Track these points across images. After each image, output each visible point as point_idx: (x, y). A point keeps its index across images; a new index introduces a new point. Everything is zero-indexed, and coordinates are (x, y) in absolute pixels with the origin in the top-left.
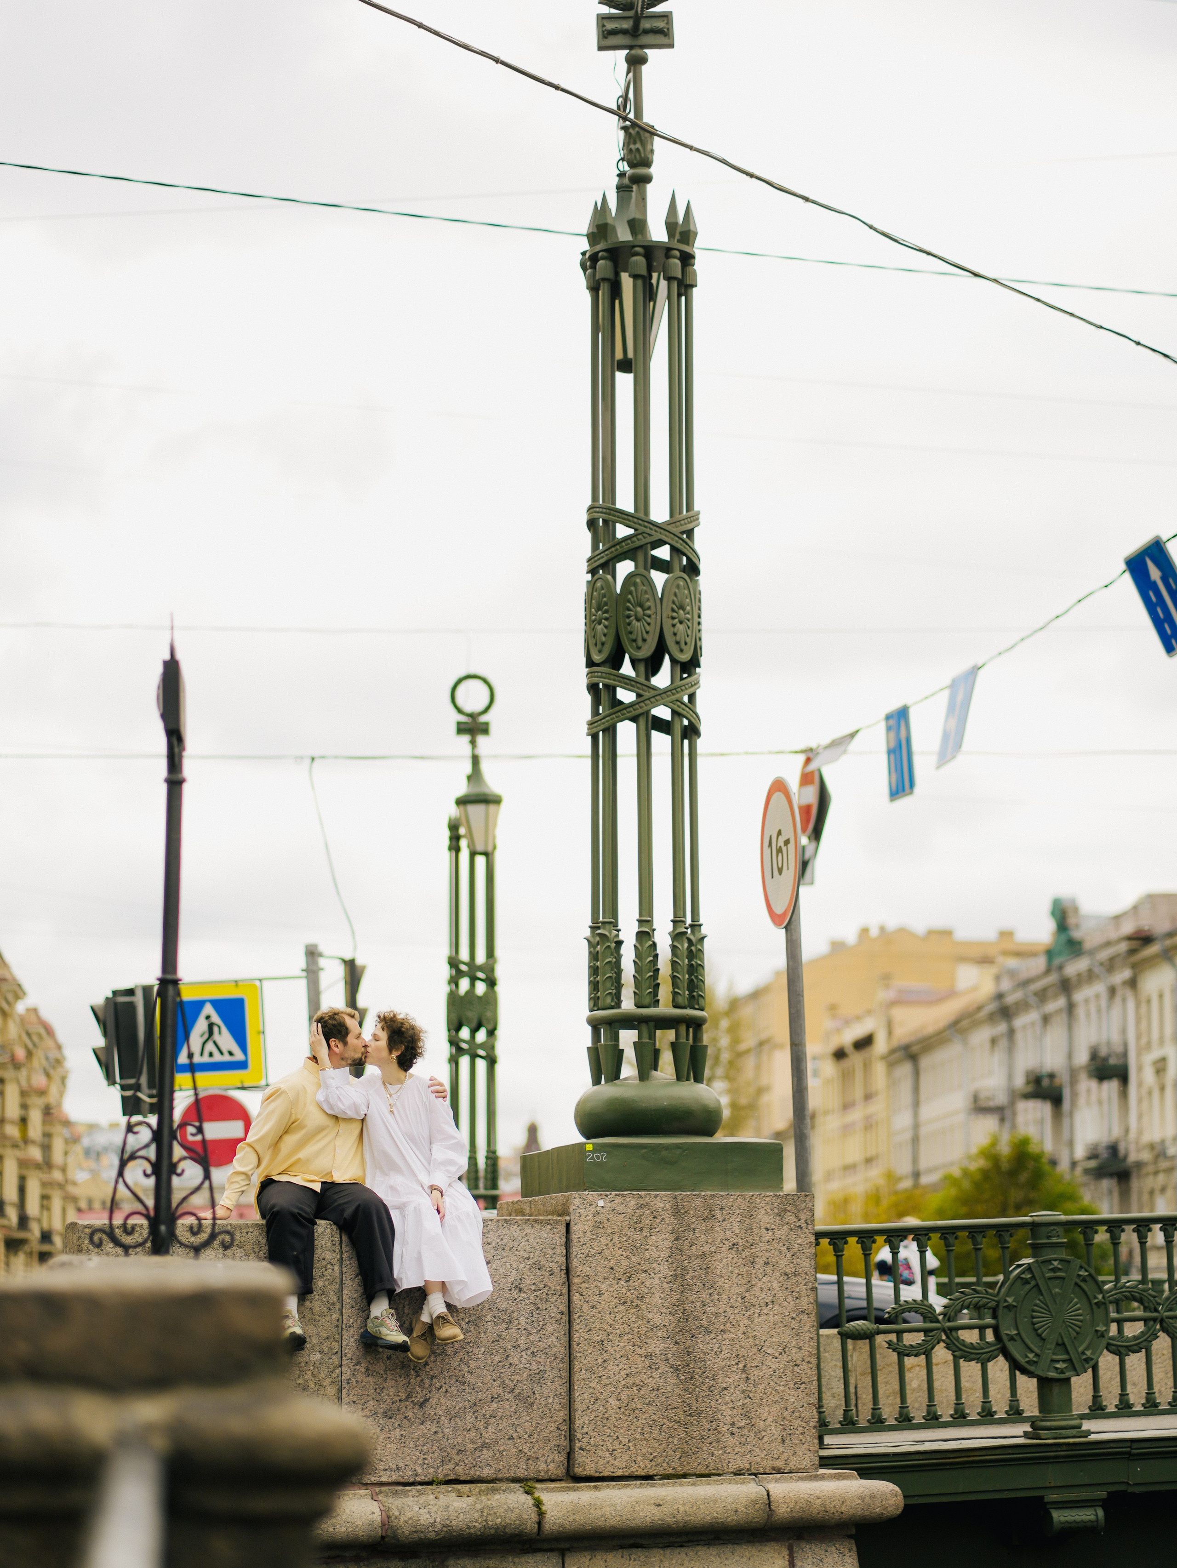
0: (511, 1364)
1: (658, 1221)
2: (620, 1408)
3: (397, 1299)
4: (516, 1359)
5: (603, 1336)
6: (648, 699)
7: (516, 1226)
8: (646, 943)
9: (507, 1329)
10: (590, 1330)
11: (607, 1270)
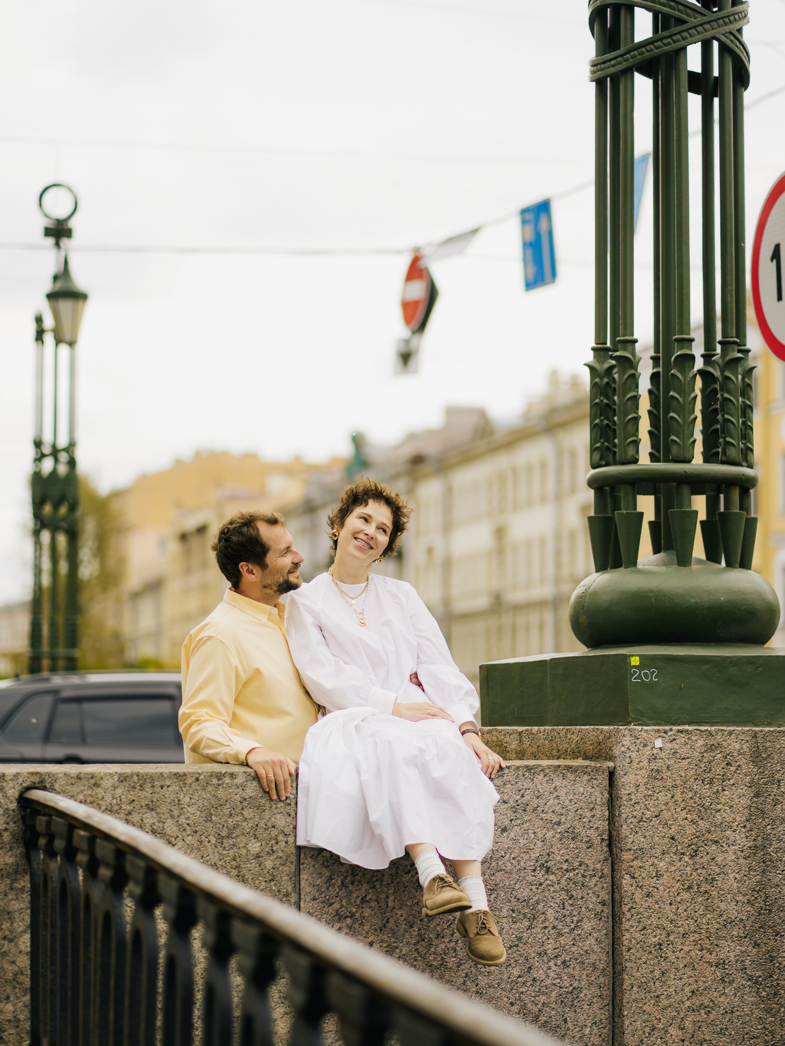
0: (534, 980)
1: (733, 769)
2: (683, 1041)
3: (378, 886)
4: (541, 972)
5: (660, 936)
6: (694, 27)
7: (541, 777)
8: (689, 371)
9: (529, 928)
10: (644, 928)
11: (666, 840)
